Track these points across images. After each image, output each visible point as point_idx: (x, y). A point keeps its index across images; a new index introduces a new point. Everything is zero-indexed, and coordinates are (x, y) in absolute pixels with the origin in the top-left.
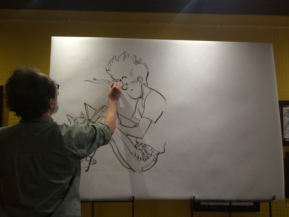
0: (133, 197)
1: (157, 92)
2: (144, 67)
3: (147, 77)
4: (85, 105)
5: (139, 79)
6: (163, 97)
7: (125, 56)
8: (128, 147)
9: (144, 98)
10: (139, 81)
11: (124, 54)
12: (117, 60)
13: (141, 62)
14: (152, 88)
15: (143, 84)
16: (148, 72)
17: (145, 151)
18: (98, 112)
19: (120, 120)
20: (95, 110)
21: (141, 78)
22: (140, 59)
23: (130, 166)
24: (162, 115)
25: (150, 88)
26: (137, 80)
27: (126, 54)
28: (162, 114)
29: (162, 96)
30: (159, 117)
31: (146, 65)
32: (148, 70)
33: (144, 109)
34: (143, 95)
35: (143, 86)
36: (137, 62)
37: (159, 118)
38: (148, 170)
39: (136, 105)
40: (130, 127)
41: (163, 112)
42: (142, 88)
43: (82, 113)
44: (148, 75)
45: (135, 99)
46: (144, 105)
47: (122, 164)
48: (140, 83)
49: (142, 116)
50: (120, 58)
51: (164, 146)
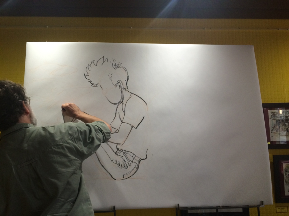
1: (138, 96)
2: (124, 71)
3: (127, 81)
5: (119, 84)
6: (145, 101)
7: (104, 60)
8: (108, 154)
9: (124, 102)
11: (103, 58)
12: (96, 64)
14: (133, 93)
15: (123, 88)
16: (128, 76)
17: (126, 158)
21: (121, 82)
22: (120, 63)
24: (143, 120)
25: (131, 93)
26: (117, 85)
27: (105, 58)
29: (143, 100)
30: (140, 123)
31: (125, 69)
32: (128, 74)
33: (125, 114)
34: (123, 99)
35: (123, 90)
36: (117, 67)
38: (129, 177)
39: (116, 110)
41: (144, 117)
42: (122, 93)
45: (114, 104)
46: (125, 110)
48: (120, 87)
49: (123, 122)
50: (98, 62)
51: (146, 152)
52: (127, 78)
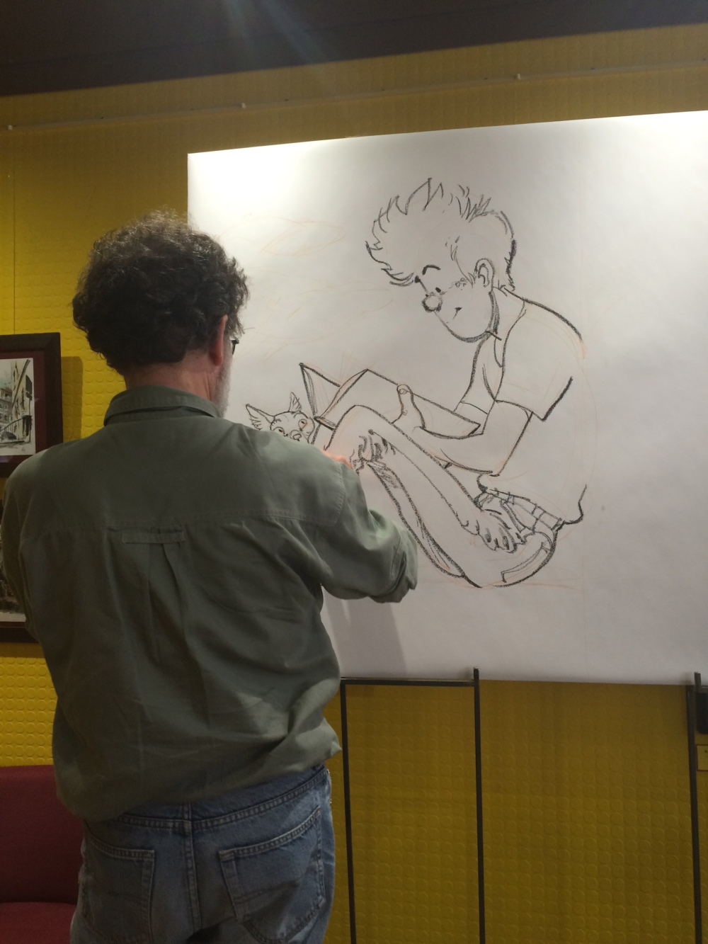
0: (476, 671)
1: (549, 310)
2: (498, 226)
3: (511, 258)
4: (302, 369)
5: (483, 271)
6: (572, 327)
7: (431, 194)
8: (450, 505)
9: (502, 333)
10: (482, 278)
11: (427, 185)
12: (403, 208)
13: (487, 210)
14: (530, 299)
15: (496, 285)
16: (514, 243)
17: (511, 517)
18: (345, 393)
19: (420, 413)
20: (335, 384)
21: (488, 266)
22: (485, 199)
23: (460, 570)
24: (568, 391)
25: (523, 299)
26: (477, 275)
27: (434, 186)
28: (568, 387)
29: (568, 322)
30: (559, 400)
31: (505, 220)
32: (513, 234)
33: (503, 372)
34: (497, 323)
35: (496, 291)
36: (475, 212)
37: (557, 402)
38: (524, 579)
39: (475, 362)
40: (455, 438)
41: (571, 380)
42: (492, 301)
43: (293, 396)
44: (512, 254)
45: (468, 340)
46: (503, 361)
47: (433, 562)
48: (486, 282)
49: (497, 399)
50: (411, 201)
51: (581, 499)
52: (510, 250)
